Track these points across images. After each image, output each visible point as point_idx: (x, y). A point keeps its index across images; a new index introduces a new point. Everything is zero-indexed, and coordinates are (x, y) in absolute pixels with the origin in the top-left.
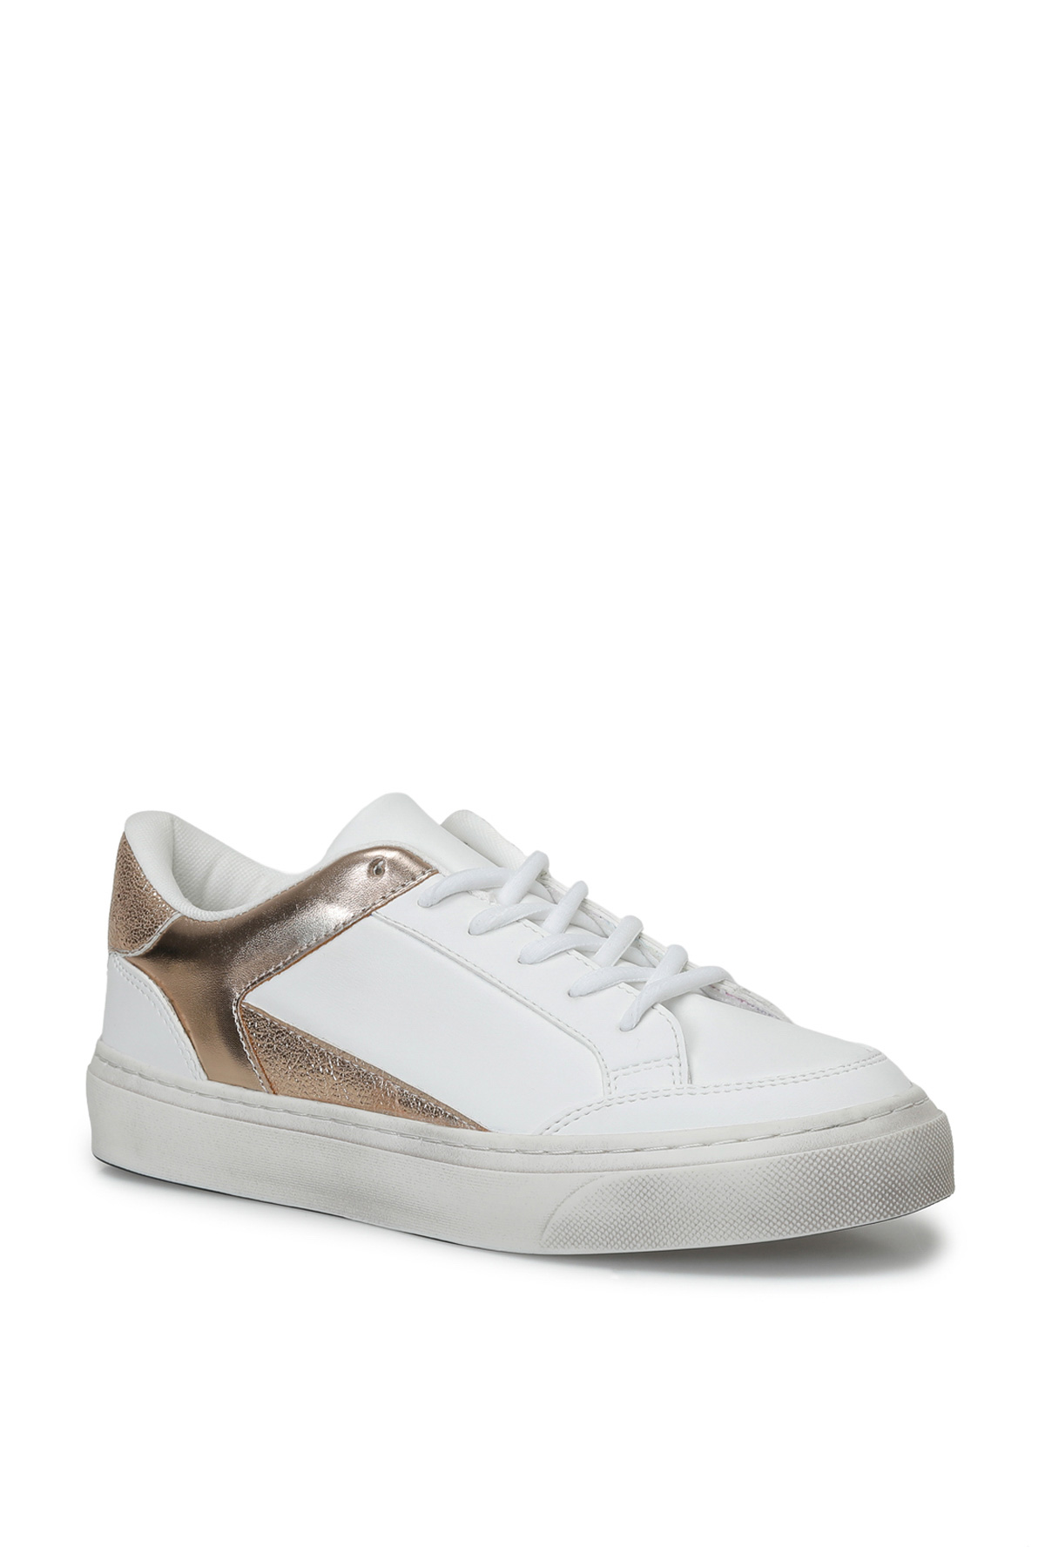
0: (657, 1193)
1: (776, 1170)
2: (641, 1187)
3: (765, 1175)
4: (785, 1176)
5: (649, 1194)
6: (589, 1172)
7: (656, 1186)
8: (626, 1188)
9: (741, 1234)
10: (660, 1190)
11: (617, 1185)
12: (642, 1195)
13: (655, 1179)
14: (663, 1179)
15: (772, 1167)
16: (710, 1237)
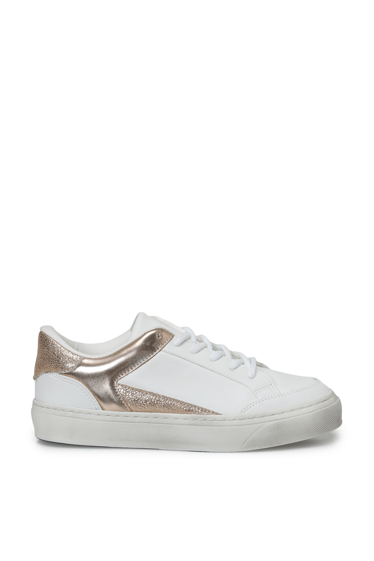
0: (282, 427)
1: (315, 416)
2: (277, 426)
3: (312, 418)
4: (317, 418)
5: (280, 428)
6: (261, 423)
7: (282, 425)
8: (273, 427)
9: (304, 437)
10: (283, 426)
11: (270, 426)
12: (278, 428)
13: (282, 423)
14: (284, 422)
15: (314, 415)
16: (296, 439)
